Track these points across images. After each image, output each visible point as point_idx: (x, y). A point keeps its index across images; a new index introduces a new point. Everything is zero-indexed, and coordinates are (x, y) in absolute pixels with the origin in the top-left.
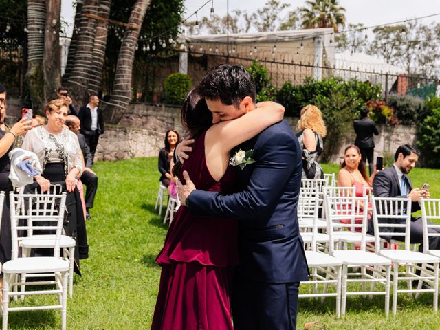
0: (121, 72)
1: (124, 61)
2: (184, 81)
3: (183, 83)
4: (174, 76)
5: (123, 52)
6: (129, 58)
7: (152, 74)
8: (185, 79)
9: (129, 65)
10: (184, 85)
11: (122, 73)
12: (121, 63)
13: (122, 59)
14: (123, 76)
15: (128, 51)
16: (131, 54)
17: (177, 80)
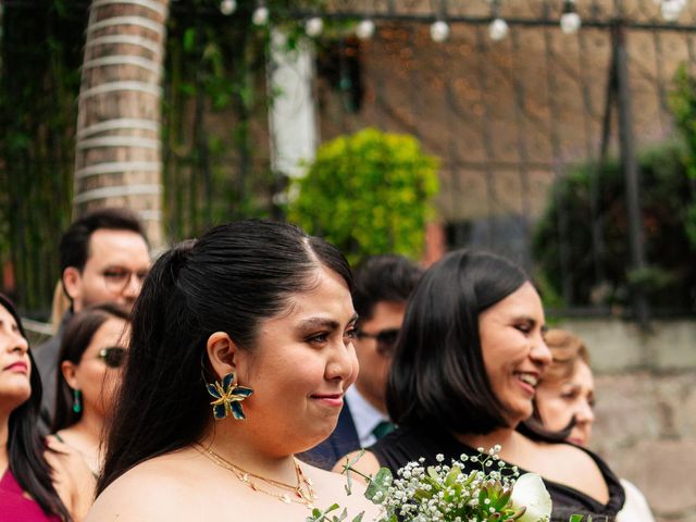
0: (109, 154)
1: (116, 96)
2: (401, 174)
3: (400, 185)
4: (349, 152)
5: (108, 50)
6: (141, 76)
7: (233, 154)
8: (409, 166)
9: (143, 115)
10: (406, 195)
11: (113, 159)
12: (102, 108)
13: (102, 89)
14: (118, 177)
15: (135, 40)
16: (147, 54)
17: (367, 170)
